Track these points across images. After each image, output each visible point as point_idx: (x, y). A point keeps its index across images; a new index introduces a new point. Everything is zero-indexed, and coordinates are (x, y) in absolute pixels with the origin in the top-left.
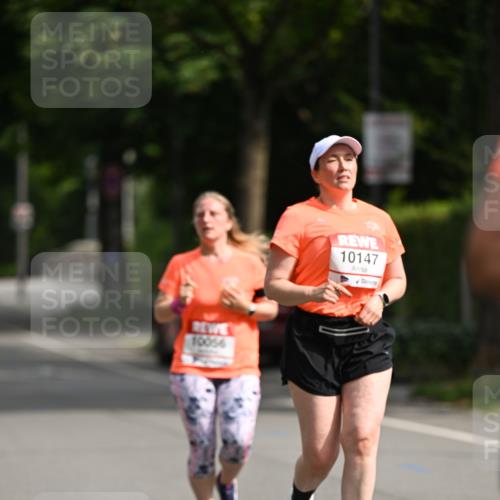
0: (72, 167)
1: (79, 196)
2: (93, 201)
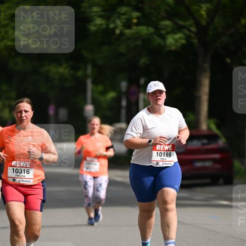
0: (115, 87)
1: (118, 100)
2: (124, 103)
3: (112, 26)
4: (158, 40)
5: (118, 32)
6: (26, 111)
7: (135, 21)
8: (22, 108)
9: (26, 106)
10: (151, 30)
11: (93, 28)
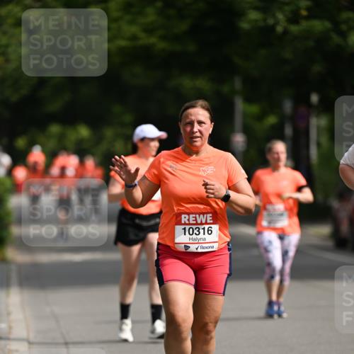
3: (271, 21)
4: (336, 39)
5: (279, 29)
6: (200, 123)
7: (304, 13)
8: (193, 118)
9: (200, 114)
10: (328, 24)
11: (245, 25)
